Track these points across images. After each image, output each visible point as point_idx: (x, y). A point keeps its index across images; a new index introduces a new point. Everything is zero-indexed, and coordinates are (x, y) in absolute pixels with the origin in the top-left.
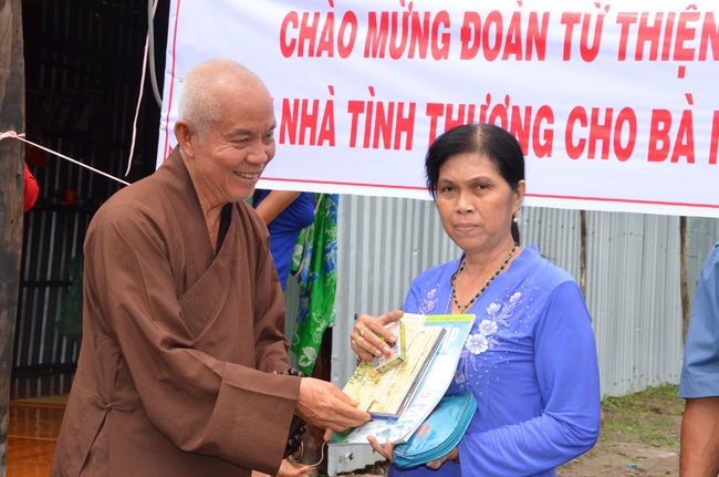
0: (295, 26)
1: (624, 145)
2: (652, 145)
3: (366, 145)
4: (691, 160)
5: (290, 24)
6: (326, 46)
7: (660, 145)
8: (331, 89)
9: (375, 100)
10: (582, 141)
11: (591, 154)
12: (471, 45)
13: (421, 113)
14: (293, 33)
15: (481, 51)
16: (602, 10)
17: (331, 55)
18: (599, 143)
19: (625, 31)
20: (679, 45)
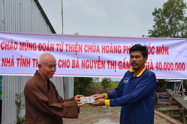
0: (4, 44)
1: (68, 66)
2: (73, 66)
3: (21, 66)
4: (79, 68)
5: (3, 44)
6: (11, 48)
7: (74, 65)
8: (13, 56)
9: (22, 58)
10: (61, 65)
11: (63, 67)
12: (40, 49)
13: (31, 60)
14: (4, 45)
15: (42, 50)
16: (63, 43)
17: (12, 50)
18: (64, 65)
19: (67, 47)
20: (75, 50)
